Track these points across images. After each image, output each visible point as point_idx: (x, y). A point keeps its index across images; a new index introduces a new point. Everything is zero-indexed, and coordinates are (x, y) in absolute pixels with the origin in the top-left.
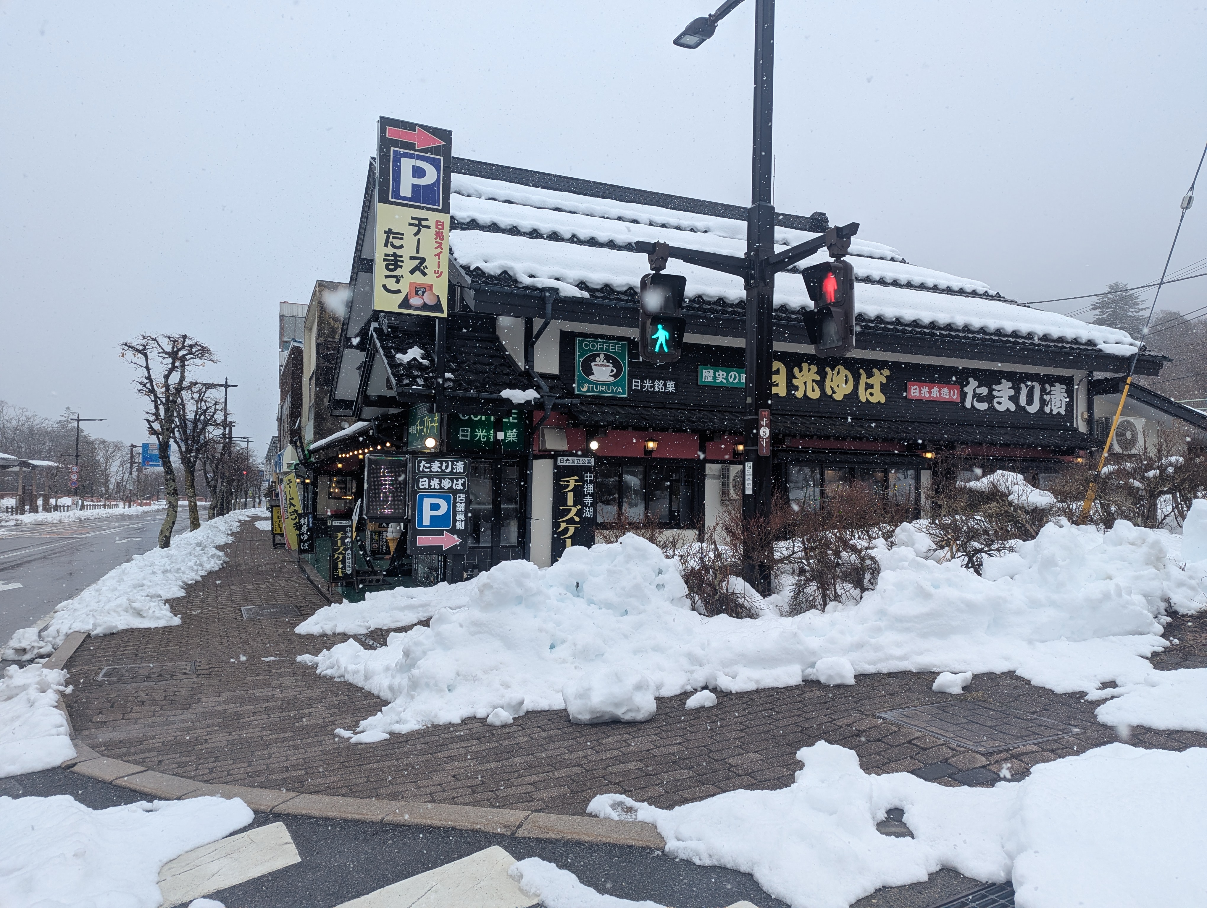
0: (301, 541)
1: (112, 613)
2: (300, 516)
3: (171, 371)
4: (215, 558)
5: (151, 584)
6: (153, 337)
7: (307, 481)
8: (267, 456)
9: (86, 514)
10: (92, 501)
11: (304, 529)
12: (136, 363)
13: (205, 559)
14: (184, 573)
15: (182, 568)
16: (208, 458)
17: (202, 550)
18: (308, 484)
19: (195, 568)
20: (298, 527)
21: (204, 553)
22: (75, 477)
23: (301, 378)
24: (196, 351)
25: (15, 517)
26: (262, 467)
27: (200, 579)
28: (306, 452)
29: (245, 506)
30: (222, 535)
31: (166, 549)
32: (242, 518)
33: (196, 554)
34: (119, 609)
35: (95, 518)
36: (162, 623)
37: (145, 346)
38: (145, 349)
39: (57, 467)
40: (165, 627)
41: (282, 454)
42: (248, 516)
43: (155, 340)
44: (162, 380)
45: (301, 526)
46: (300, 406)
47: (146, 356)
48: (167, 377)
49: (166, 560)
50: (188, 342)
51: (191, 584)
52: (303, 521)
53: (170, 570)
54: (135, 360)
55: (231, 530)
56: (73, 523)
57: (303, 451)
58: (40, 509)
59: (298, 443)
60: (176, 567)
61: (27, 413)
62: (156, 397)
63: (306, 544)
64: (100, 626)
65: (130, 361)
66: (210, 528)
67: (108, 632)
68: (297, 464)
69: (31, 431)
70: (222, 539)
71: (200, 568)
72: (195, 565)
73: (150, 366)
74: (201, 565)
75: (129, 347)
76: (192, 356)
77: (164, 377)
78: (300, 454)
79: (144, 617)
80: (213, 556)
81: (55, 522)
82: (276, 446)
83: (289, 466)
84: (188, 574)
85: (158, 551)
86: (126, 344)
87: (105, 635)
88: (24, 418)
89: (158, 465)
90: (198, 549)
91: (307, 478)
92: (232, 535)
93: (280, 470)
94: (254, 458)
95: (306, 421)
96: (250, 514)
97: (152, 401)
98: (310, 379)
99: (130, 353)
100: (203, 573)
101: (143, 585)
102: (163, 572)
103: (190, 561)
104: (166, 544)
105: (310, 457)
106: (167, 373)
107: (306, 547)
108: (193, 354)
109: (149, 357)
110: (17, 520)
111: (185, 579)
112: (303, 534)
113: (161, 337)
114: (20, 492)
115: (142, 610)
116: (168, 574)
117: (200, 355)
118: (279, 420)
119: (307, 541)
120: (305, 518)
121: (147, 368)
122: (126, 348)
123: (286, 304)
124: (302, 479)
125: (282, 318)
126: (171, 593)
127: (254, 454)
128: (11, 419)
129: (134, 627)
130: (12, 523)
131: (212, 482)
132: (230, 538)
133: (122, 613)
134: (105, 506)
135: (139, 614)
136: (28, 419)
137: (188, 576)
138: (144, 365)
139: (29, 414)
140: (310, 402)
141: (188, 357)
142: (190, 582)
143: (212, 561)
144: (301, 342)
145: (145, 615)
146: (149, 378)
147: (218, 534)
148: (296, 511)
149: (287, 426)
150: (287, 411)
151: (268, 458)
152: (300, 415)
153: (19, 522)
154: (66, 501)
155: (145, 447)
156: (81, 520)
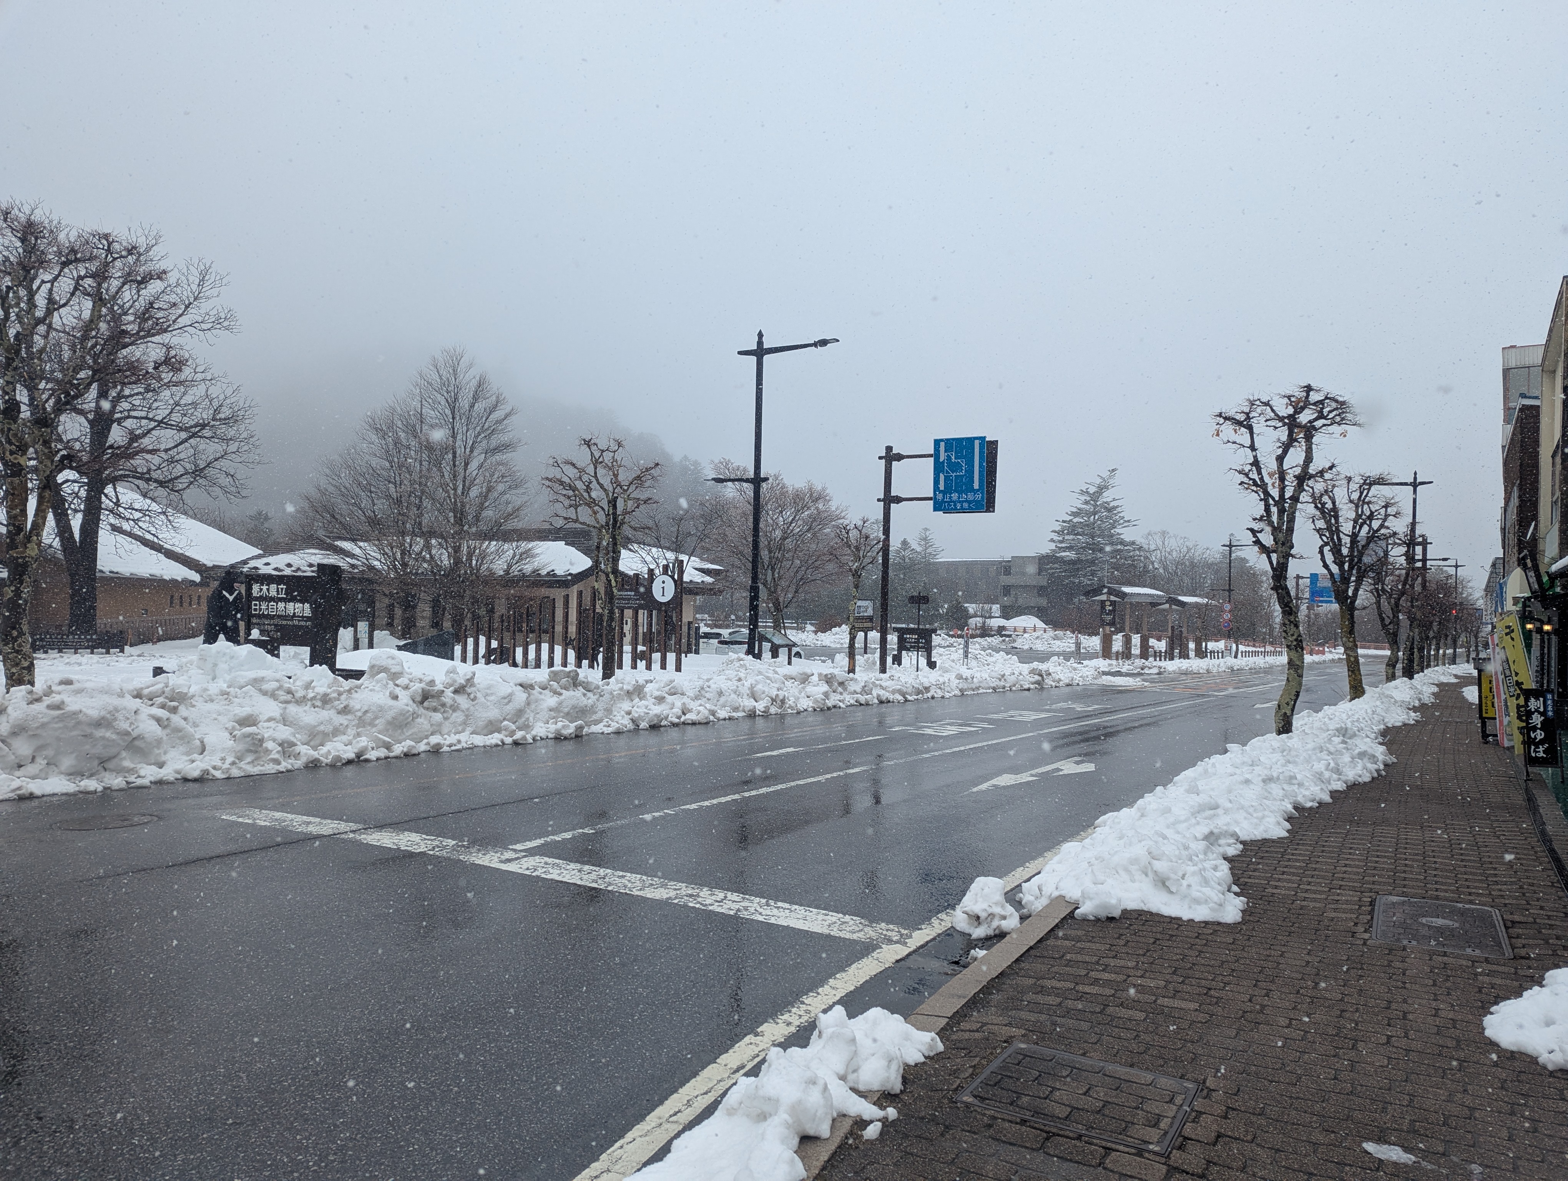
0: (1528, 742)
1: (1121, 872)
2: (1528, 694)
3: (1286, 447)
4: (1366, 760)
5: (1229, 805)
6: (1263, 400)
7: (1547, 628)
8: (1487, 586)
9: (1241, 662)
10: (1254, 646)
11: (1537, 719)
12: (1234, 443)
13: (1347, 758)
14: (1300, 785)
15: (1298, 776)
16: (1383, 590)
17: (1344, 742)
18: (1548, 633)
19: (1327, 774)
20: (1525, 714)
21: (1348, 749)
22: (1227, 616)
23: (1535, 456)
24: (1330, 412)
25: (1158, 663)
26: (1480, 603)
27: (1327, 798)
28: (1545, 579)
29: (1453, 661)
30: (1399, 710)
31: (1284, 736)
32: (1444, 679)
33: (1332, 749)
34: (1133, 868)
35: (1250, 669)
36: (1201, 914)
37: (1247, 414)
38: (1248, 418)
39: (1207, 605)
40: (1206, 923)
41: (1505, 583)
42: (1456, 676)
43: (1267, 404)
44: (1274, 466)
45: (1529, 714)
46: (1535, 505)
47: (1250, 428)
48: (1280, 459)
49: (1277, 756)
50: (1314, 397)
51: (1311, 808)
52: (1533, 704)
53: (1278, 778)
54: (1234, 437)
55: (1420, 700)
56: (1223, 674)
57: (1539, 577)
58: (1192, 654)
59: (1528, 561)
60: (1287, 774)
61: (1188, 543)
62: (1267, 494)
63: (1541, 749)
64: (1091, 899)
65: (1225, 440)
66: (1379, 698)
67: (1103, 914)
68: (1529, 599)
69: (1193, 565)
70: (1398, 717)
71: (1335, 776)
72: (1327, 769)
73: (1257, 445)
74: (1338, 771)
75: (1226, 419)
76: (1324, 422)
77: (1277, 459)
78: (1533, 580)
79: (1172, 893)
80: (1362, 755)
81: (1201, 671)
82: (1499, 569)
83: (1516, 600)
84: (1307, 789)
85: (1273, 739)
86: (1220, 415)
87: (1098, 920)
88: (1185, 549)
89: (1331, 602)
90: (1337, 740)
91: (1548, 623)
92: (1415, 709)
93: (1502, 609)
94: (1470, 591)
95: (1546, 527)
96: (1460, 673)
97: (1261, 500)
98: (1553, 456)
99: (1228, 429)
100: (1339, 786)
101: (1216, 807)
102: (1264, 781)
103: (1320, 760)
104: (1285, 727)
105: (1552, 586)
106: (1280, 451)
107: (1542, 754)
108: (1325, 418)
109: (1255, 430)
110: (1160, 668)
111: (1300, 799)
112: (1534, 729)
113: (1276, 398)
114: (1170, 634)
115: (1168, 879)
116: (1273, 785)
117: (1338, 419)
118: (1503, 530)
119: (1542, 742)
120: (1537, 699)
121: (1253, 448)
122: (1222, 421)
123: (1514, 350)
124: (1538, 624)
125: (1506, 372)
126: (1262, 828)
127: (1470, 584)
128: (1172, 551)
129: (1154, 910)
130: (1155, 671)
131: (1391, 627)
132: (1413, 714)
133: (1138, 876)
134: (1265, 653)
135: (1162, 883)
136: (1189, 550)
137: (1307, 793)
138: (1248, 443)
139: (1190, 545)
140: (1553, 494)
141: (1318, 423)
142: (1309, 805)
143: (1360, 764)
144: (1536, 398)
145: (1173, 889)
146: (1256, 463)
147: (1393, 708)
148: (1519, 684)
149: (1513, 540)
150: (1513, 516)
151: (1488, 589)
152: (1535, 517)
153: (1162, 670)
154: (1221, 645)
155: (1314, 577)
156: (1233, 670)
